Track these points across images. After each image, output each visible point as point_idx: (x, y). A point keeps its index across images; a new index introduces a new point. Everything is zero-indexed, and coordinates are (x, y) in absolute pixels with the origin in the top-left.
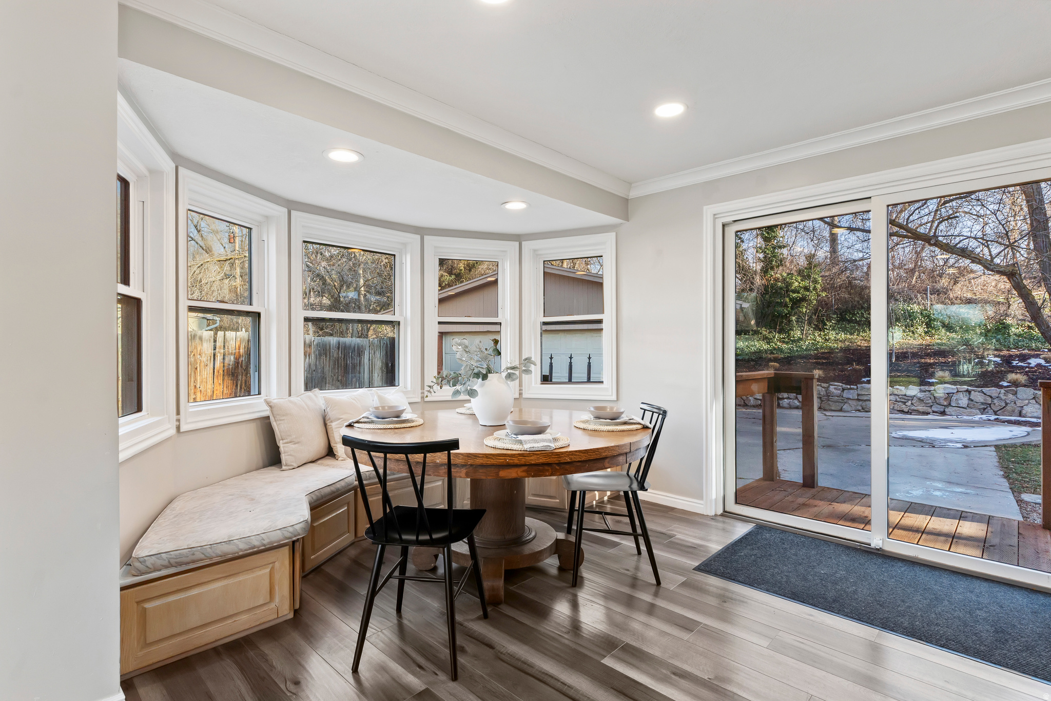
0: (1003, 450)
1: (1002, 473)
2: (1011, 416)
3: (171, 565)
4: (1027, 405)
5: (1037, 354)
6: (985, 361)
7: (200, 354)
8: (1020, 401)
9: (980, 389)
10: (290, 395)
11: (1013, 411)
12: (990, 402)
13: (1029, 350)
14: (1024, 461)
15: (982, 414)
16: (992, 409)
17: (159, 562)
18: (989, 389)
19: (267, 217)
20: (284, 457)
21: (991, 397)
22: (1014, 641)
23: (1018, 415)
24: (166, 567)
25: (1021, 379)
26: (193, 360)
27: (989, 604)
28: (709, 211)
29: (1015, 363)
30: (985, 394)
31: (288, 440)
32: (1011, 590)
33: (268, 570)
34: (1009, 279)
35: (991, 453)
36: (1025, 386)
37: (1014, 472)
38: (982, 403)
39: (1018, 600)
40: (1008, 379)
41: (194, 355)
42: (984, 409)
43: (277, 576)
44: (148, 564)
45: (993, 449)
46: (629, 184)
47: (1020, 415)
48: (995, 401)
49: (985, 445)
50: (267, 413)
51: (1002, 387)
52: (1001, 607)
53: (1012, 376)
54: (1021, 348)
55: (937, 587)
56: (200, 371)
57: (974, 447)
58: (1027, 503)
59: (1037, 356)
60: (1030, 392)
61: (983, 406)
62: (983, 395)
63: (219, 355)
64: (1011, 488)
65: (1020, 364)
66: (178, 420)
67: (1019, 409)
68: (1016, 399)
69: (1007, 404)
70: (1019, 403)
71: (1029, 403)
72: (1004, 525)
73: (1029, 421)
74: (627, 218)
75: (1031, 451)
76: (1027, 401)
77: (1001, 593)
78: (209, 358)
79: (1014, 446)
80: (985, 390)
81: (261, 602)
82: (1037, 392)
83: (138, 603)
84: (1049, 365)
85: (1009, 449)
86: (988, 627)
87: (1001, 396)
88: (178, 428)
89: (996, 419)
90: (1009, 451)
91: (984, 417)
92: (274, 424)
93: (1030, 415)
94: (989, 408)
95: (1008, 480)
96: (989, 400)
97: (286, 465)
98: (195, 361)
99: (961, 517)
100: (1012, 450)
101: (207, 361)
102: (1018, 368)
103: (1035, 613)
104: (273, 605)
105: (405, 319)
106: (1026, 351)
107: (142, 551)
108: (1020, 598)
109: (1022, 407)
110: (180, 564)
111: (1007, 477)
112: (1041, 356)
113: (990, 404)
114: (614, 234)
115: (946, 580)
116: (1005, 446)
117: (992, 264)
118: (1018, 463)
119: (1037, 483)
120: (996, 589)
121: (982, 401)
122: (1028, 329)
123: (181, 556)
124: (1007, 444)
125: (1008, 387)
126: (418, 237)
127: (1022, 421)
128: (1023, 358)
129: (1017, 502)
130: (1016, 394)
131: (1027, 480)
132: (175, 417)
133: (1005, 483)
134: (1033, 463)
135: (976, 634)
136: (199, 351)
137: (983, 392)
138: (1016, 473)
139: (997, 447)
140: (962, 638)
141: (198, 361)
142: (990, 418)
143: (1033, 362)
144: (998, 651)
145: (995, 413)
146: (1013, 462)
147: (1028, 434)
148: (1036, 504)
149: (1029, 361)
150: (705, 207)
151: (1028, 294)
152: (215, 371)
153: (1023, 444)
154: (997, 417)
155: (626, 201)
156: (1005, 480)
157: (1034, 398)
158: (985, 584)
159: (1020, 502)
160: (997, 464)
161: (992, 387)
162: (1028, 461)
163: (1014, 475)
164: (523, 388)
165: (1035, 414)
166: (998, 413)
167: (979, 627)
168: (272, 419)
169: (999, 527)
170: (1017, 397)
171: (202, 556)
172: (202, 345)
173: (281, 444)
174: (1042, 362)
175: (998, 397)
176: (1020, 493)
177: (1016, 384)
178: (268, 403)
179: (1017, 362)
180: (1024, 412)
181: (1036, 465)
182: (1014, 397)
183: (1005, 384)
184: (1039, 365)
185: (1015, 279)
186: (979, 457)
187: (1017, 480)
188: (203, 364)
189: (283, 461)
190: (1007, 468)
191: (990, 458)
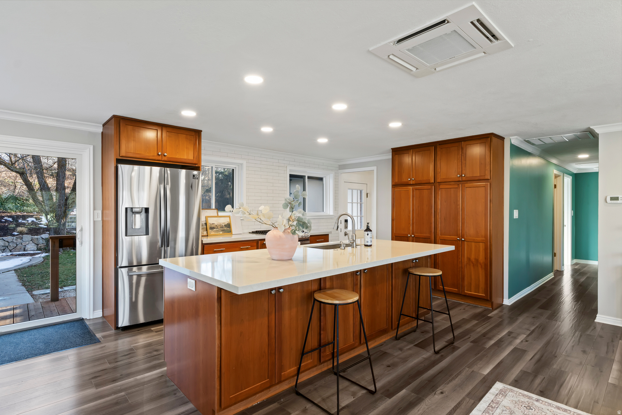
0: (20, 272)
1: (21, 284)
2: (19, 252)
4: (28, 244)
5: (31, 215)
6: (3, 220)
8: (24, 242)
9: (1, 238)
11: (21, 249)
12: (7, 245)
13: (27, 213)
14: (31, 275)
15: (3, 253)
16: (8, 249)
18: (7, 237)
21: (8, 242)
22: (52, 344)
23: (23, 250)
25: (24, 230)
27: (39, 336)
29: (20, 221)
30: (4, 241)
32: (46, 328)
34: (20, 176)
35: (13, 274)
36: (26, 234)
37: (27, 282)
38: (3, 246)
39: (49, 330)
40: (18, 231)
42: (4, 249)
45: (13, 272)
47: (24, 250)
48: (11, 244)
49: (8, 271)
51: (14, 235)
52: (44, 335)
53: (20, 229)
54: (22, 212)
55: (15, 340)
57: (2, 273)
58: (36, 295)
59: (32, 216)
60: (29, 237)
61: (3, 248)
62: (3, 241)
64: (27, 290)
65: (23, 221)
67: (24, 247)
68: (22, 242)
69: (17, 245)
70: (24, 243)
71: (29, 243)
72: (35, 305)
73: (29, 253)
75: (33, 269)
76: (28, 242)
77: (42, 331)
79: (24, 268)
80: (4, 238)
82: (33, 236)
84: (38, 221)
85: (22, 270)
86: (42, 344)
87: (14, 241)
89: (11, 255)
90: (22, 271)
91: (4, 254)
93: (29, 250)
94: (7, 249)
95: (25, 287)
96: (7, 244)
99: (14, 309)
100: (24, 271)
102: (22, 224)
103: (56, 332)
106: (25, 214)
108: (50, 330)
109: (25, 246)
111: (24, 285)
112: (34, 217)
113: (7, 246)
115: (18, 336)
116: (19, 269)
117: (12, 167)
118: (28, 277)
119: (39, 284)
120: (40, 330)
121: (3, 245)
122: (26, 201)
124: (21, 268)
125: (17, 235)
127: (26, 254)
128: (24, 218)
129: (31, 296)
130: (22, 239)
131: (34, 284)
133: (23, 288)
134: (35, 275)
135: (38, 348)
137: (3, 240)
138: (28, 282)
139: (15, 270)
140: (33, 352)
142: (8, 254)
143: (30, 220)
144: (47, 350)
145: (11, 251)
146: (25, 277)
147: (31, 260)
148: (40, 294)
149: (28, 219)
151: (30, 185)
153: (29, 266)
154: (11, 253)
156: (23, 287)
157: (31, 240)
158: (36, 330)
159: (32, 296)
160: (17, 280)
161: (8, 236)
162: (33, 274)
163: (27, 283)
165: (32, 249)
166: (12, 251)
167: (38, 346)
169: (33, 307)
170: (22, 240)
174: (34, 220)
175: (12, 242)
176: (32, 291)
177: (21, 233)
179: (22, 220)
180: (26, 248)
181: (37, 275)
182: (21, 241)
183: (16, 233)
184: (33, 221)
185: (24, 176)
186: (6, 278)
187: (29, 285)
190: (23, 280)
191: (13, 277)
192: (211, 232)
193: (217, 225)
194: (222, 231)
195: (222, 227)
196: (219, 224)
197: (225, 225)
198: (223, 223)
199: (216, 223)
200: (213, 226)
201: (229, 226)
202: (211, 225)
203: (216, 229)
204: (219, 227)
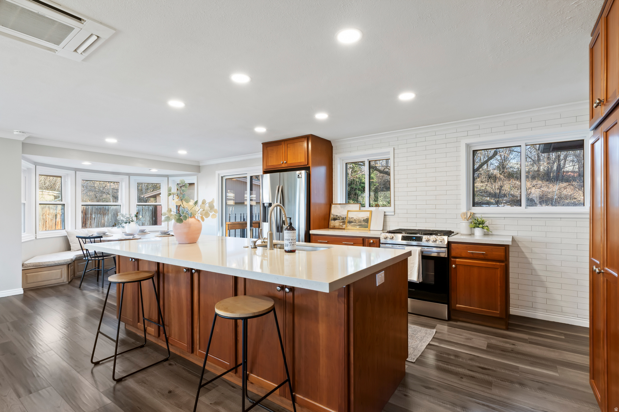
3: (34, 266)
7: (48, 215)
10: (76, 229)
17: (31, 265)
19: (67, 174)
20: (71, 248)
24: (32, 266)
26: (45, 217)
28: (217, 172)
31: (73, 242)
33: (60, 270)
41: (45, 215)
43: (63, 272)
44: (28, 265)
46: (198, 162)
50: (66, 235)
56: (48, 222)
63: (58, 215)
66: (36, 235)
74: (200, 172)
78: (53, 216)
81: (58, 278)
83: (25, 274)
88: (36, 238)
92: (69, 238)
97: (72, 250)
98: (46, 218)
101: (52, 218)
104: (62, 279)
105: (123, 204)
107: (26, 263)
110: (36, 266)
114: (196, 177)
123: (36, 264)
126: (128, 177)
132: (35, 234)
136: (48, 213)
141: (48, 218)
150: (216, 171)
152: (57, 222)
155: (199, 166)
164: (169, 227)
168: (68, 236)
171: (42, 265)
172: (49, 210)
173: (71, 244)
178: (66, 231)
188: (50, 219)
189: (71, 249)
192: (349, 226)
193: (356, 219)
194: (360, 225)
195: (360, 222)
196: (358, 218)
197: (364, 220)
198: (362, 218)
199: (355, 217)
200: (351, 220)
201: (367, 221)
202: (350, 219)
203: (354, 223)
204: (357, 222)
